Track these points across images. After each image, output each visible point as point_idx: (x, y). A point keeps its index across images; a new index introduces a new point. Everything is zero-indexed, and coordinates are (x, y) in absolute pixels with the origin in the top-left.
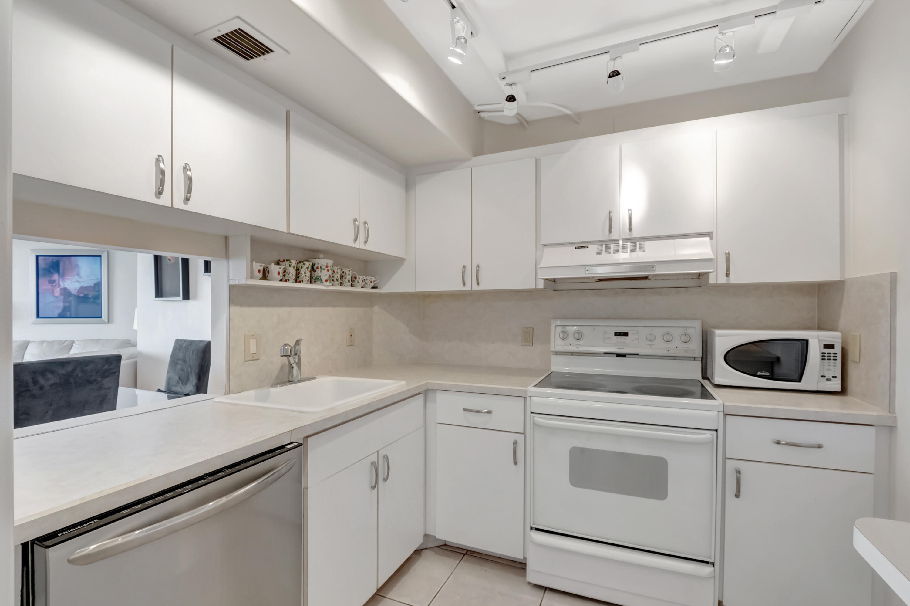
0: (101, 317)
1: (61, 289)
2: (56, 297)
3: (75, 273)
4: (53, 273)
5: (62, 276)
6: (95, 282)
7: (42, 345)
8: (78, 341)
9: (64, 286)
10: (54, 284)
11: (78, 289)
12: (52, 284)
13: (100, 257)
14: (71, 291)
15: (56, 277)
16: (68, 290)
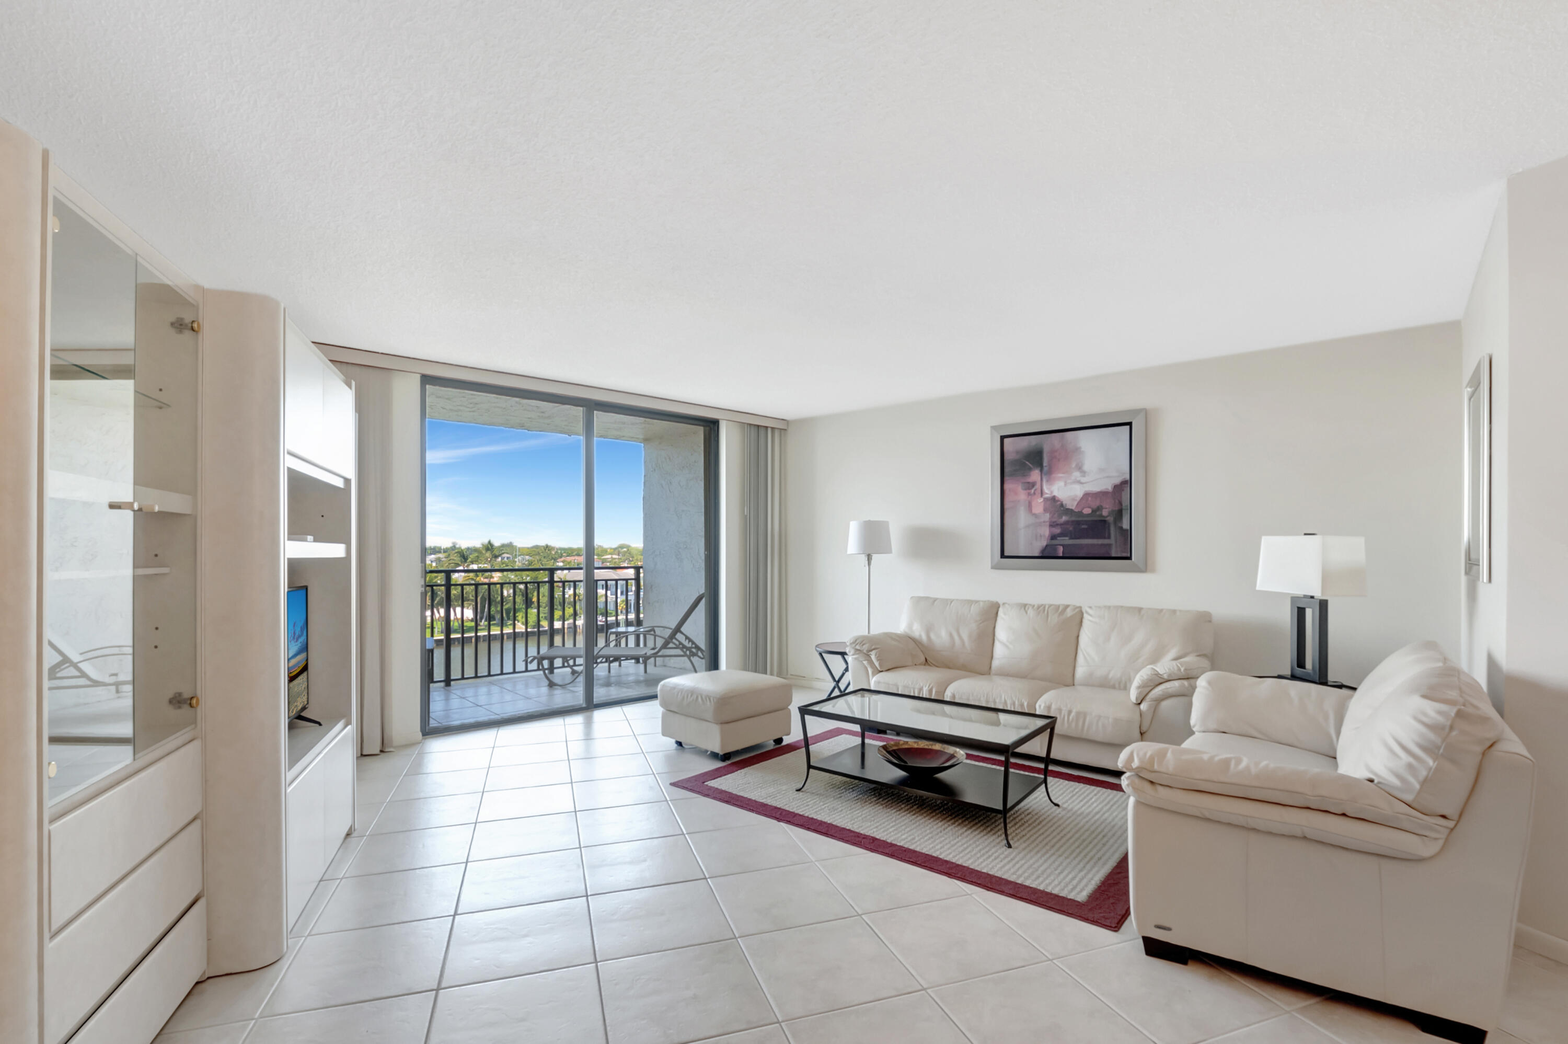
0: (1130, 558)
1: (1046, 500)
2: (1035, 515)
3: (1074, 465)
4: (1030, 469)
5: (1048, 473)
6: (1117, 481)
7: (1026, 613)
8: (1090, 607)
9: (1052, 492)
10: (1033, 491)
11: (1078, 499)
12: (1028, 491)
13: (1128, 427)
14: (1064, 503)
15: (1035, 475)
16: (1058, 501)
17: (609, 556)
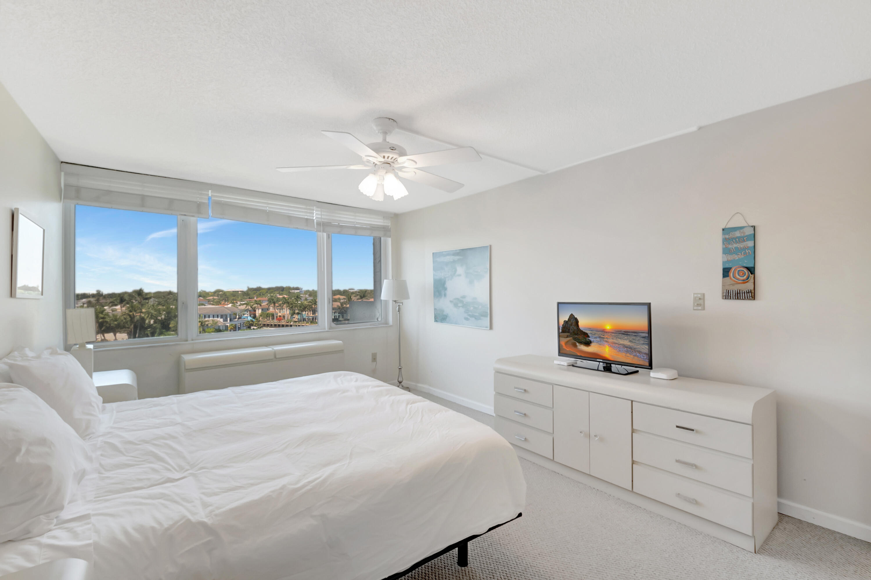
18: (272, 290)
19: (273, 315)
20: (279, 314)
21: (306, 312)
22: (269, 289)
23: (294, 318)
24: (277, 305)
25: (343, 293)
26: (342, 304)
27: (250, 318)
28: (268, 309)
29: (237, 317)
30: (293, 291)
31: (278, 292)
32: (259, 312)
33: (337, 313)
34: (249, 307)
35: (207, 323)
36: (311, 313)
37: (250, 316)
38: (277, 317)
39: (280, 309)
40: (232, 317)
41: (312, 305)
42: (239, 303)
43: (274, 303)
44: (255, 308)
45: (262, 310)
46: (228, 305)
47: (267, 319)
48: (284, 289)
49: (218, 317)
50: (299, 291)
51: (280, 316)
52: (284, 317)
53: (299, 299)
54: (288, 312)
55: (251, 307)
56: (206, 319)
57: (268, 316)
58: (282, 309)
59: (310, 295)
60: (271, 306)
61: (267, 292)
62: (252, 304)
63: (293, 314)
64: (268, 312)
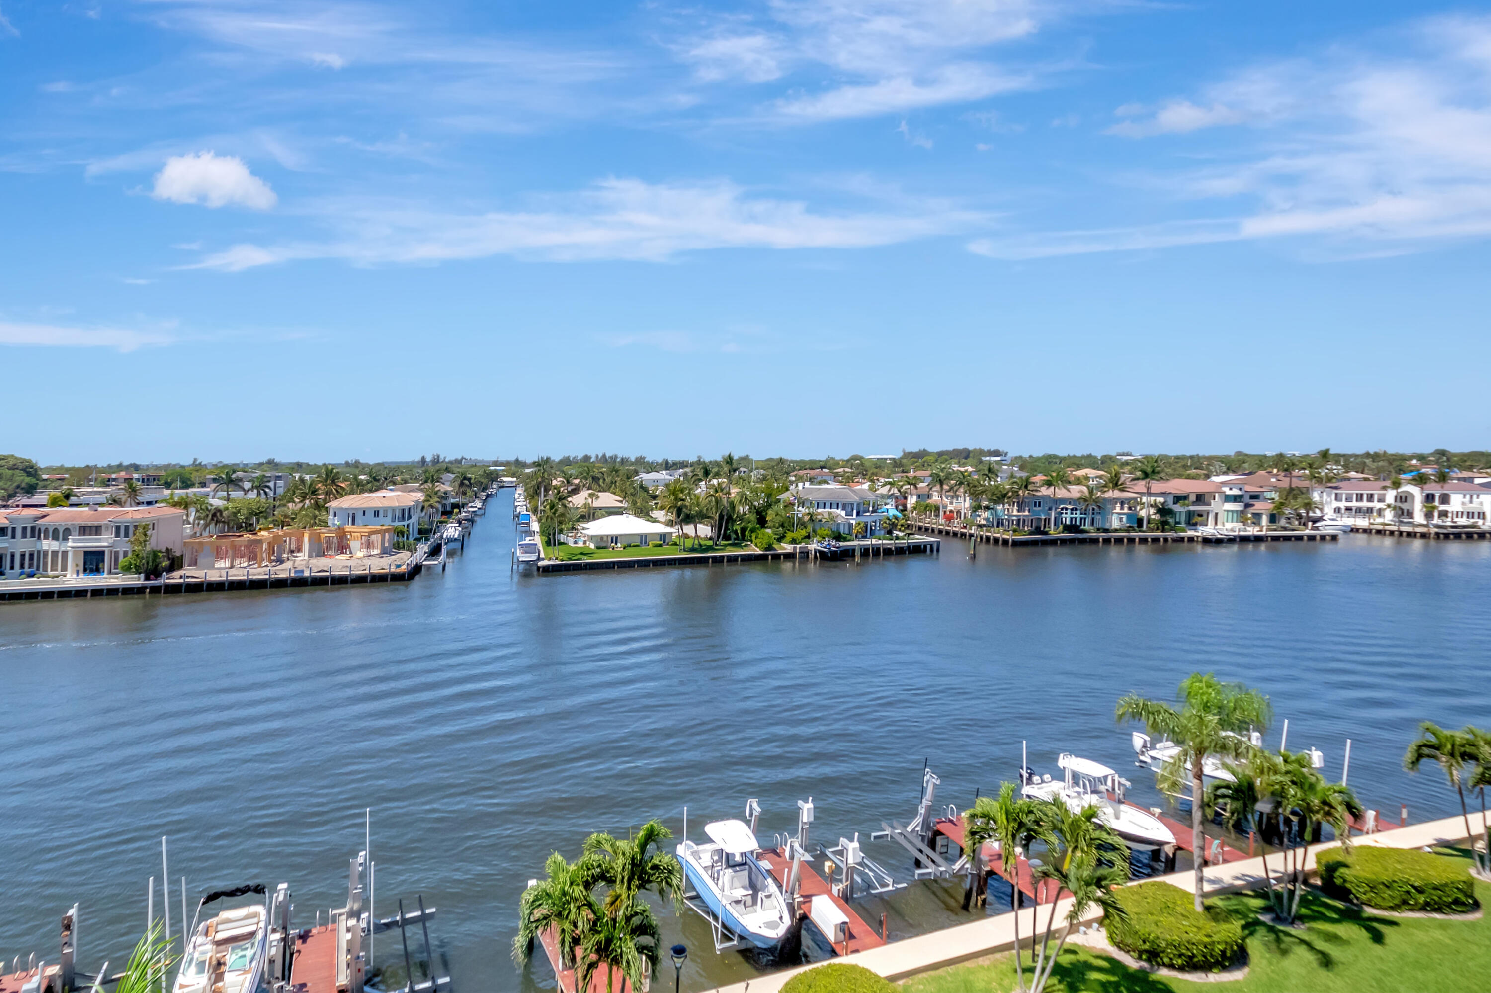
17: (842, 470)
18: (946, 457)
19: (937, 509)
20: (950, 508)
21: (1004, 505)
22: (941, 454)
23: (979, 516)
24: (946, 487)
25: (1102, 463)
26: (1091, 492)
27: (893, 512)
28: (929, 496)
29: (871, 509)
30: (987, 458)
31: (956, 461)
32: (912, 501)
33: (1078, 512)
34: (896, 491)
35: (819, 517)
36: (1016, 508)
37: (897, 508)
38: (945, 512)
39: (953, 497)
40: (861, 509)
41: (1020, 488)
42: (882, 480)
43: (941, 483)
44: (906, 492)
45: (919, 497)
46: (862, 483)
47: (926, 514)
48: (971, 455)
49: (838, 508)
50: (999, 458)
51: (951, 512)
52: (959, 512)
53: (994, 476)
54: (967, 505)
55: (899, 491)
56: (819, 511)
57: (927, 508)
58: (957, 497)
59: (1022, 468)
60: (934, 489)
61: (937, 461)
62: (901, 483)
63: (976, 508)
64: (929, 501)
